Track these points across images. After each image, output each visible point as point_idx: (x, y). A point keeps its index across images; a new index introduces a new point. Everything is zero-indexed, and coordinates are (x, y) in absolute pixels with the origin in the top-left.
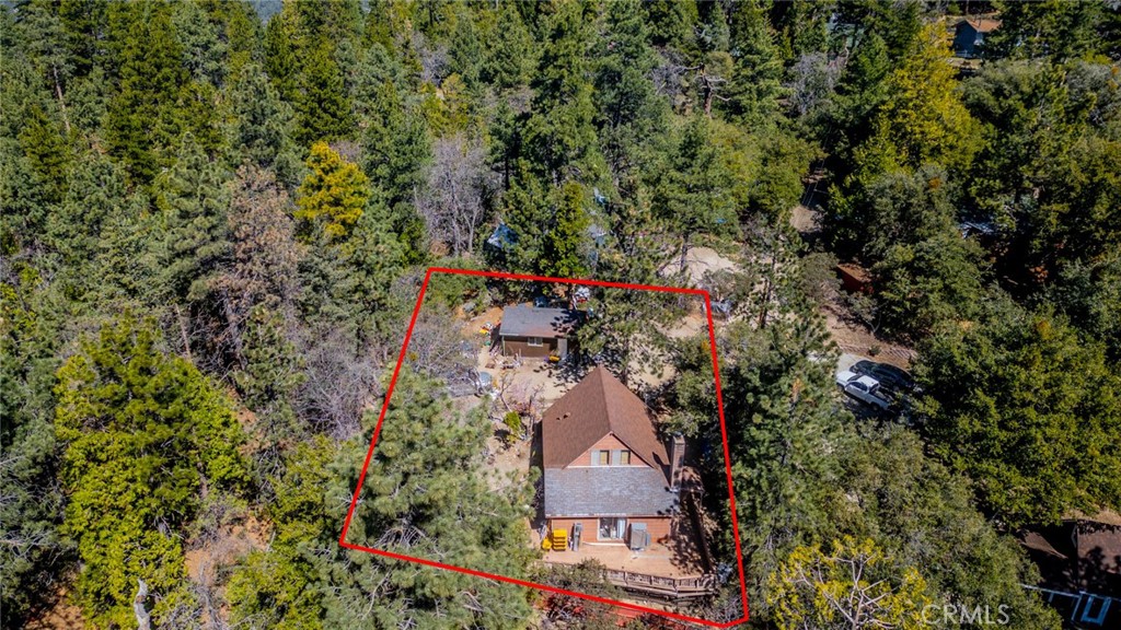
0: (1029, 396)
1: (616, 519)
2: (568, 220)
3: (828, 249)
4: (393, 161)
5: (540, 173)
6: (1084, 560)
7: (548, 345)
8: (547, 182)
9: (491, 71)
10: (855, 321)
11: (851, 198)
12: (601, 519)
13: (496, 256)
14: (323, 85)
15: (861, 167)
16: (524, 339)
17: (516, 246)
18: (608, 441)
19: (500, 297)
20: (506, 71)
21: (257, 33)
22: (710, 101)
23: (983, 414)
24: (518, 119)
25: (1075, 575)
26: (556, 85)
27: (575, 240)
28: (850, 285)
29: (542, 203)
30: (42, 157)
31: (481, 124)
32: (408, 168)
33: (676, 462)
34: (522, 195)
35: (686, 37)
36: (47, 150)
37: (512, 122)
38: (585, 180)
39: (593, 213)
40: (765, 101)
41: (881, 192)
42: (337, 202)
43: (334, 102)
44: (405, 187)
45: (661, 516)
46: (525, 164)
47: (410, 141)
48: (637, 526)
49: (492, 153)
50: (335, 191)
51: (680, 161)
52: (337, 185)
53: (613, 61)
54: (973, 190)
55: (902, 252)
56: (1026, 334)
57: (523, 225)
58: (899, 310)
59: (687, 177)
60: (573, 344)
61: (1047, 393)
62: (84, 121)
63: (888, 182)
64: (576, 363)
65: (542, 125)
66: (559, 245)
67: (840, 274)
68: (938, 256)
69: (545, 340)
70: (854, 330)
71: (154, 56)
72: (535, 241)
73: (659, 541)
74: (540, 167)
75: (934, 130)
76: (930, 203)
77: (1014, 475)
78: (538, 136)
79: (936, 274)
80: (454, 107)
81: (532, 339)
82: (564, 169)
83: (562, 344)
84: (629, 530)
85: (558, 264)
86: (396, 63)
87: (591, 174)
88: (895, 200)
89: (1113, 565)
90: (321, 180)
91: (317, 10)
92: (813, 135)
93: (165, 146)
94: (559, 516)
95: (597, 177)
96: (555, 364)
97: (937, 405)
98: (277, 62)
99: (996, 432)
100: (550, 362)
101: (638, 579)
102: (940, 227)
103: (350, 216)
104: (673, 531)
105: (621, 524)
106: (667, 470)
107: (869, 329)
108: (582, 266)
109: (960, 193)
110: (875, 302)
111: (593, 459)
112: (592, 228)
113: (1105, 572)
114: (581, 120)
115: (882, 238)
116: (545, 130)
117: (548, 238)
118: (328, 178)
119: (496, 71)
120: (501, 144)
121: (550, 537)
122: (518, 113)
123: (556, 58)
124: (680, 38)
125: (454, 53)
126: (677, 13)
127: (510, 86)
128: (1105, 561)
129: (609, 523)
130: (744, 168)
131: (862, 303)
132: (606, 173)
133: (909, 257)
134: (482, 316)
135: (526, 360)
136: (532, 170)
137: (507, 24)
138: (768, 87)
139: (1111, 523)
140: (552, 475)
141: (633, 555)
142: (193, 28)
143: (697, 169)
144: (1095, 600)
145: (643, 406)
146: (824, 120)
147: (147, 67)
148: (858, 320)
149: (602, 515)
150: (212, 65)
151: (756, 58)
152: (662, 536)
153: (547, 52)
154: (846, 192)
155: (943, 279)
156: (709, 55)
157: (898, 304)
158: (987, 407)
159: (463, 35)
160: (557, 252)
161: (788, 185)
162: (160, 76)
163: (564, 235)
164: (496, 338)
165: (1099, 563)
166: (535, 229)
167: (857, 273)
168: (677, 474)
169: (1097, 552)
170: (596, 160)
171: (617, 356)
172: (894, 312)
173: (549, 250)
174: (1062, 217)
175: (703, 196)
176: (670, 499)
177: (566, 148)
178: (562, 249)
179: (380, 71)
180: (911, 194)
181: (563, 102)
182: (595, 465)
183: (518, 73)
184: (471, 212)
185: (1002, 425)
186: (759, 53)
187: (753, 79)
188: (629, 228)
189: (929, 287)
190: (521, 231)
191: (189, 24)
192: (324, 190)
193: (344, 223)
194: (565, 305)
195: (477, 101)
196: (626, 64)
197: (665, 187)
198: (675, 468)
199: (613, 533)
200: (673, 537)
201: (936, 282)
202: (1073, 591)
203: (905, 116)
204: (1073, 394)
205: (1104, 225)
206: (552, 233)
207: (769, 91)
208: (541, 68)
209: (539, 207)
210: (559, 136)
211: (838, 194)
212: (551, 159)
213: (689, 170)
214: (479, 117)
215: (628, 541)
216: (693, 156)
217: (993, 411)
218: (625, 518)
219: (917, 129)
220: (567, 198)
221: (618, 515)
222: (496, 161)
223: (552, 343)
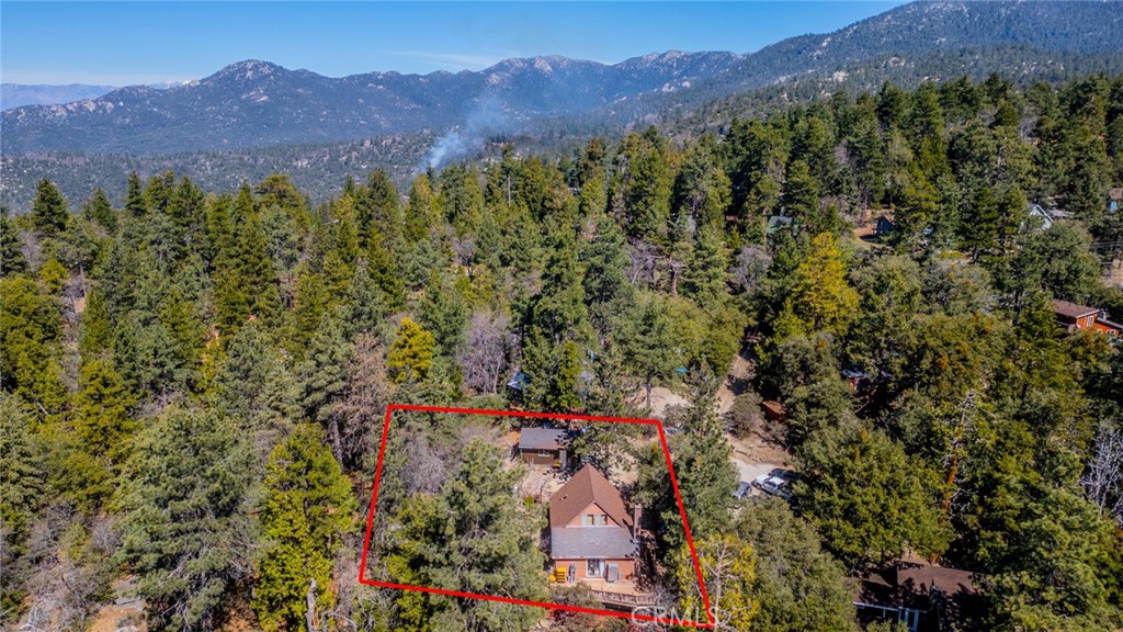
0: (855, 476)
1: (598, 560)
2: (567, 367)
3: (756, 390)
4: (443, 328)
5: (547, 335)
6: (902, 587)
7: (553, 456)
8: (551, 342)
9: (508, 257)
10: (775, 442)
11: (769, 354)
12: (589, 560)
13: (516, 396)
14: (383, 271)
15: (775, 333)
16: (535, 451)
17: (531, 386)
18: (593, 509)
19: (518, 424)
20: (521, 260)
21: (330, 232)
22: (675, 281)
23: (829, 489)
24: (532, 299)
25: (896, 597)
26: (558, 278)
27: (572, 381)
28: (770, 416)
29: (549, 356)
30: (173, 326)
31: (502, 300)
32: (454, 332)
33: (636, 522)
34: (535, 350)
35: (659, 230)
36: (177, 319)
37: (528, 301)
38: (579, 340)
39: (585, 363)
40: (713, 283)
41: (787, 350)
42: (415, 356)
43: (392, 283)
44: (450, 345)
45: (627, 559)
46: (537, 330)
47: (455, 315)
48: (612, 565)
49: (513, 321)
50: (415, 349)
51: (643, 328)
52: (416, 345)
53: (598, 261)
54: (848, 349)
55: (802, 392)
56: (854, 438)
57: (535, 371)
58: (801, 432)
59: (647, 340)
60: (570, 453)
61: (865, 474)
62: (187, 295)
63: (792, 343)
64: (573, 468)
65: (547, 303)
66: (560, 384)
67: (763, 408)
68: (824, 394)
69: (551, 452)
70: (774, 448)
71: (259, 250)
72: (543, 383)
73: (627, 577)
74: (547, 331)
75: (831, 307)
76: (819, 358)
77: (849, 528)
78: (546, 310)
79: (823, 407)
80: (482, 286)
81: (541, 451)
82: (564, 333)
83: (563, 454)
84: (607, 569)
85: (560, 398)
86: (438, 253)
87: (583, 336)
88: (796, 355)
89: (919, 589)
90: (406, 341)
91: (369, 208)
92: (751, 308)
93: (266, 317)
94: (561, 558)
95: (587, 338)
96: (558, 469)
97: (807, 486)
98: (345, 252)
99: (837, 500)
100: (554, 468)
101: (612, 597)
102: (827, 374)
103: (423, 365)
104: (636, 571)
105: (602, 565)
106: (631, 528)
107: (784, 448)
108: (577, 399)
109: (840, 350)
110: (785, 427)
111: (583, 521)
112: (584, 374)
113: (914, 594)
114: (575, 301)
115: (790, 383)
116: (552, 307)
117: (554, 380)
118: (411, 341)
119: (512, 259)
120: (519, 315)
121: (555, 574)
122: (532, 295)
123: (558, 261)
124: (655, 231)
125: (479, 244)
126: (652, 212)
127: (523, 270)
128: (914, 587)
129: (594, 563)
130: (694, 332)
131: (778, 428)
132: (594, 335)
133: (806, 395)
134: (505, 438)
135: (537, 467)
136: (543, 333)
137: (521, 223)
138: (714, 274)
139: (919, 563)
140: (556, 532)
141: (609, 585)
142: (275, 224)
143: (654, 334)
144: (910, 613)
145: (618, 493)
146: (760, 296)
147: (252, 259)
148: (777, 442)
149: (589, 557)
150: (288, 252)
151: (704, 253)
152: (629, 574)
153: (552, 257)
154: (766, 350)
155: (828, 410)
156: (677, 244)
157: (800, 428)
158: (831, 485)
159: (487, 230)
160: (559, 390)
161: (726, 344)
162: (261, 264)
163: (564, 378)
164: (516, 451)
165: (911, 589)
166: (543, 374)
167: (776, 408)
168: (637, 530)
169: (909, 582)
170: (586, 326)
171: (601, 465)
172: (798, 434)
173: (554, 389)
174: (903, 367)
175: (658, 351)
176: (633, 548)
177: (565, 319)
178: (563, 388)
179: (425, 259)
180: (807, 351)
181: (563, 289)
182: (584, 525)
183: (530, 261)
184: (496, 363)
185: (840, 497)
186: (706, 249)
187: (704, 268)
188: (606, 372)
189: (819, 415)
190: (534, 375)
191: (272, 221)
192: (407, 348)
193: (418, 369)
194: (566, 428)
195: (499, 282)
196: (607, 261)
197: (633, 346)
198: (636, 526)
199: (597, 572)
200: (636, 575)
201: (824, 412)
202: (894, 607)
203: (810, 296)
204: (881, 476)
205: (928, 372)
206: (556, 376)
207: (716, 276)
208: (548, 267)
209: (547, 359)
210: (561, 311)
211: (761, 351)
212: (555, 326)
213: (649, 334)
214: (501, 294)
215: (606, 578)
216: (651, 325)
217: (835, 487)
218: (604, 560)
219: (818, 306)
220: (566, 353)
221: (599, 557)
222: (516, 326)
223: (556, 454)
